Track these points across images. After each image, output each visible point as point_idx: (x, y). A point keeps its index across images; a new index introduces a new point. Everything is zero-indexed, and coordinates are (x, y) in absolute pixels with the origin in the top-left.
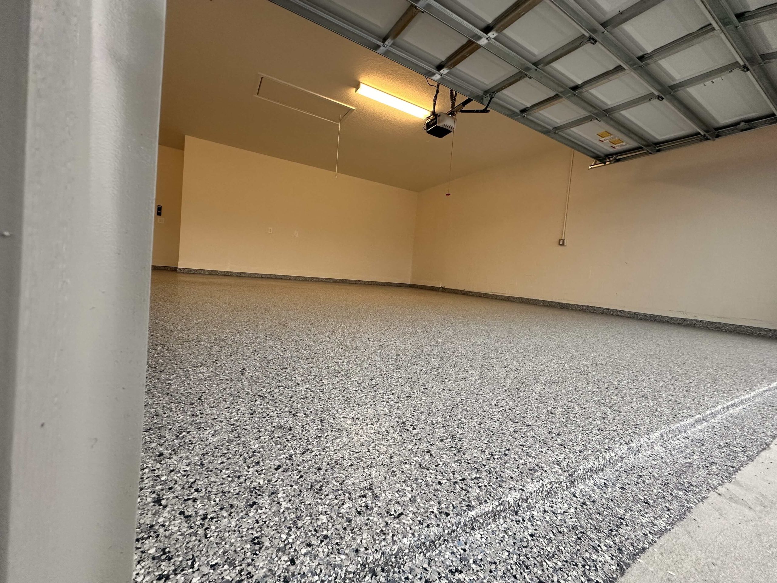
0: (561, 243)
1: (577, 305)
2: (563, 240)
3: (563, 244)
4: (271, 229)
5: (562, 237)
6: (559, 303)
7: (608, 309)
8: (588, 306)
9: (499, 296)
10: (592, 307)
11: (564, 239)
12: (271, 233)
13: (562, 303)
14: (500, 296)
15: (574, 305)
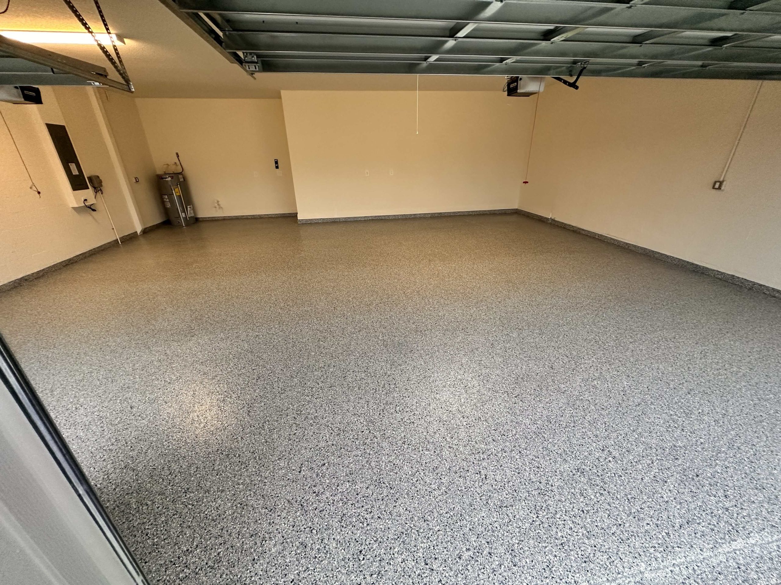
0: (717, 186)
1: (718, 271)
2: (721, 183)
3: (719, 188)
4: (368, 171)
5: (720, 178)
6: (693, 264)
7: (761, 285)
8: (734, 276)
9: (617, 240)
10: (738, 278)
11: (723, 181)
12: (368, 175)
13: (697, 265)
14: (619, 241)
15: (714, 270)
